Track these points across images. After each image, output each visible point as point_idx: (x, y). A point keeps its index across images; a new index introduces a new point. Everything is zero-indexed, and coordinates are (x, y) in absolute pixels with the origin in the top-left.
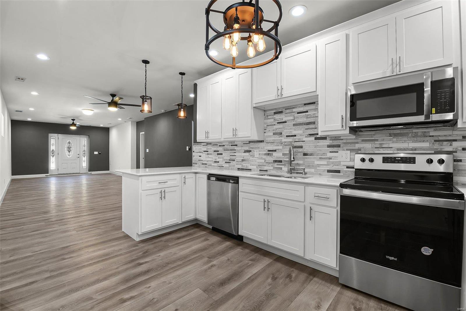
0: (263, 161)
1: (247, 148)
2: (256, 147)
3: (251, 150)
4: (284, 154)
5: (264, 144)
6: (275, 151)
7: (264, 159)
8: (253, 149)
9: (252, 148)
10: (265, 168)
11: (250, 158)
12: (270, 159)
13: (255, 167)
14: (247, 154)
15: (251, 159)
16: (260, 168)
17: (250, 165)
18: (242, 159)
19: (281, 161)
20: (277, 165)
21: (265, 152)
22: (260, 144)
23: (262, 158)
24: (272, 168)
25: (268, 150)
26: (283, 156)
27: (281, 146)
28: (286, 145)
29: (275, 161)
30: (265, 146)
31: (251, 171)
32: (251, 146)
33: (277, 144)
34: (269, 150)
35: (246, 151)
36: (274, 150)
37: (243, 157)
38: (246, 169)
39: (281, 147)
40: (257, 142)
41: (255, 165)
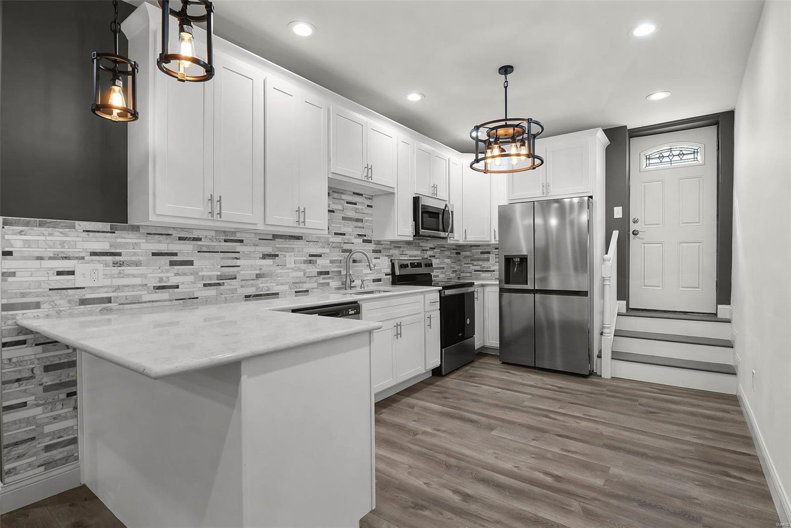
0: (301, 274)
1: (269, 250)
2: (287, 248)
3: (277, 253)
4: (332, 262)
5: (303, 243)
6: (320, 256)
7: (303, 270)
8: (282, 252)
9: (280, 249)
10: (305, 287)
11: (275, 271)
12: (313, 270)
13: (286, 287)
14: (269, 262)
15: (277, 271)
16: (297, 288)
17: (275, 284)
18: (258, 272)
19: (327, 273)
20: (324, 279)
21: (305, 259)
22: (295, 243)
23: (299, 270)
24: (315, 285)
25: (309, 255)
26: (331, 265)
27: (328, 248)
28: (334, 247)
29: (320, 273)
30: (304, 246)
31: (278, 298)
32: (277, 246)
33: (322, 244)
34: (311, 254)
35: (265, 256)
36: (319, 254)
37: (260, 269)
38: (268, 295)
39: (327, 250)
40: (289, 239)
41: (287, 284)
